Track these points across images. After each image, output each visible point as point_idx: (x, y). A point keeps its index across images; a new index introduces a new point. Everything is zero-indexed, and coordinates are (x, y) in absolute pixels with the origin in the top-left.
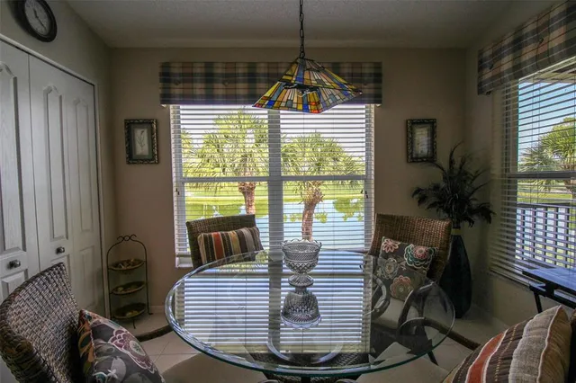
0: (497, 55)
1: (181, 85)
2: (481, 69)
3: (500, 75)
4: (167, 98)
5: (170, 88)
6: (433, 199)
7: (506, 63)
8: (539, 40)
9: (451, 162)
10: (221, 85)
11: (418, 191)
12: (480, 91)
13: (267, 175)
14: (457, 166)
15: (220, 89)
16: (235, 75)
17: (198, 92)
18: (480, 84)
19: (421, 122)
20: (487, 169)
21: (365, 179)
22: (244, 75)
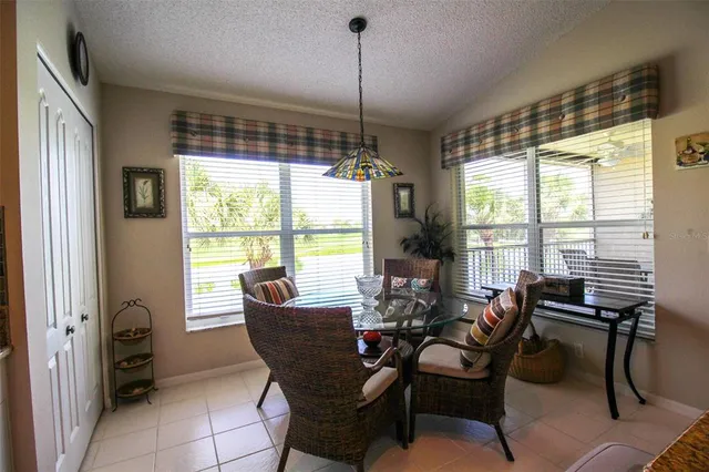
0: (455, 144)
1: (199, 137)
2: (443, 150)
3: (457, 158)
4: (182, 148)
5: (186, 138)
6: (415, 247)
7: (461, 151)
8: (480, 141)
9: (427, 218)
10: (241, 141)
11: (404, 240)
12: (443, 167)
13: (280, 229)
14: (430, 221)
15: (240, 144)
16: (257, 133)
17: (218, 146)
18: (443, 162)
19: (404, 186)
20: (449, 224)
21: (364, 231)
22: (265, 134)
